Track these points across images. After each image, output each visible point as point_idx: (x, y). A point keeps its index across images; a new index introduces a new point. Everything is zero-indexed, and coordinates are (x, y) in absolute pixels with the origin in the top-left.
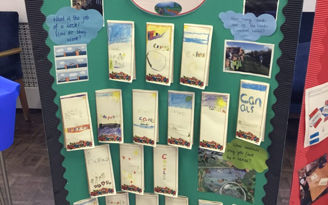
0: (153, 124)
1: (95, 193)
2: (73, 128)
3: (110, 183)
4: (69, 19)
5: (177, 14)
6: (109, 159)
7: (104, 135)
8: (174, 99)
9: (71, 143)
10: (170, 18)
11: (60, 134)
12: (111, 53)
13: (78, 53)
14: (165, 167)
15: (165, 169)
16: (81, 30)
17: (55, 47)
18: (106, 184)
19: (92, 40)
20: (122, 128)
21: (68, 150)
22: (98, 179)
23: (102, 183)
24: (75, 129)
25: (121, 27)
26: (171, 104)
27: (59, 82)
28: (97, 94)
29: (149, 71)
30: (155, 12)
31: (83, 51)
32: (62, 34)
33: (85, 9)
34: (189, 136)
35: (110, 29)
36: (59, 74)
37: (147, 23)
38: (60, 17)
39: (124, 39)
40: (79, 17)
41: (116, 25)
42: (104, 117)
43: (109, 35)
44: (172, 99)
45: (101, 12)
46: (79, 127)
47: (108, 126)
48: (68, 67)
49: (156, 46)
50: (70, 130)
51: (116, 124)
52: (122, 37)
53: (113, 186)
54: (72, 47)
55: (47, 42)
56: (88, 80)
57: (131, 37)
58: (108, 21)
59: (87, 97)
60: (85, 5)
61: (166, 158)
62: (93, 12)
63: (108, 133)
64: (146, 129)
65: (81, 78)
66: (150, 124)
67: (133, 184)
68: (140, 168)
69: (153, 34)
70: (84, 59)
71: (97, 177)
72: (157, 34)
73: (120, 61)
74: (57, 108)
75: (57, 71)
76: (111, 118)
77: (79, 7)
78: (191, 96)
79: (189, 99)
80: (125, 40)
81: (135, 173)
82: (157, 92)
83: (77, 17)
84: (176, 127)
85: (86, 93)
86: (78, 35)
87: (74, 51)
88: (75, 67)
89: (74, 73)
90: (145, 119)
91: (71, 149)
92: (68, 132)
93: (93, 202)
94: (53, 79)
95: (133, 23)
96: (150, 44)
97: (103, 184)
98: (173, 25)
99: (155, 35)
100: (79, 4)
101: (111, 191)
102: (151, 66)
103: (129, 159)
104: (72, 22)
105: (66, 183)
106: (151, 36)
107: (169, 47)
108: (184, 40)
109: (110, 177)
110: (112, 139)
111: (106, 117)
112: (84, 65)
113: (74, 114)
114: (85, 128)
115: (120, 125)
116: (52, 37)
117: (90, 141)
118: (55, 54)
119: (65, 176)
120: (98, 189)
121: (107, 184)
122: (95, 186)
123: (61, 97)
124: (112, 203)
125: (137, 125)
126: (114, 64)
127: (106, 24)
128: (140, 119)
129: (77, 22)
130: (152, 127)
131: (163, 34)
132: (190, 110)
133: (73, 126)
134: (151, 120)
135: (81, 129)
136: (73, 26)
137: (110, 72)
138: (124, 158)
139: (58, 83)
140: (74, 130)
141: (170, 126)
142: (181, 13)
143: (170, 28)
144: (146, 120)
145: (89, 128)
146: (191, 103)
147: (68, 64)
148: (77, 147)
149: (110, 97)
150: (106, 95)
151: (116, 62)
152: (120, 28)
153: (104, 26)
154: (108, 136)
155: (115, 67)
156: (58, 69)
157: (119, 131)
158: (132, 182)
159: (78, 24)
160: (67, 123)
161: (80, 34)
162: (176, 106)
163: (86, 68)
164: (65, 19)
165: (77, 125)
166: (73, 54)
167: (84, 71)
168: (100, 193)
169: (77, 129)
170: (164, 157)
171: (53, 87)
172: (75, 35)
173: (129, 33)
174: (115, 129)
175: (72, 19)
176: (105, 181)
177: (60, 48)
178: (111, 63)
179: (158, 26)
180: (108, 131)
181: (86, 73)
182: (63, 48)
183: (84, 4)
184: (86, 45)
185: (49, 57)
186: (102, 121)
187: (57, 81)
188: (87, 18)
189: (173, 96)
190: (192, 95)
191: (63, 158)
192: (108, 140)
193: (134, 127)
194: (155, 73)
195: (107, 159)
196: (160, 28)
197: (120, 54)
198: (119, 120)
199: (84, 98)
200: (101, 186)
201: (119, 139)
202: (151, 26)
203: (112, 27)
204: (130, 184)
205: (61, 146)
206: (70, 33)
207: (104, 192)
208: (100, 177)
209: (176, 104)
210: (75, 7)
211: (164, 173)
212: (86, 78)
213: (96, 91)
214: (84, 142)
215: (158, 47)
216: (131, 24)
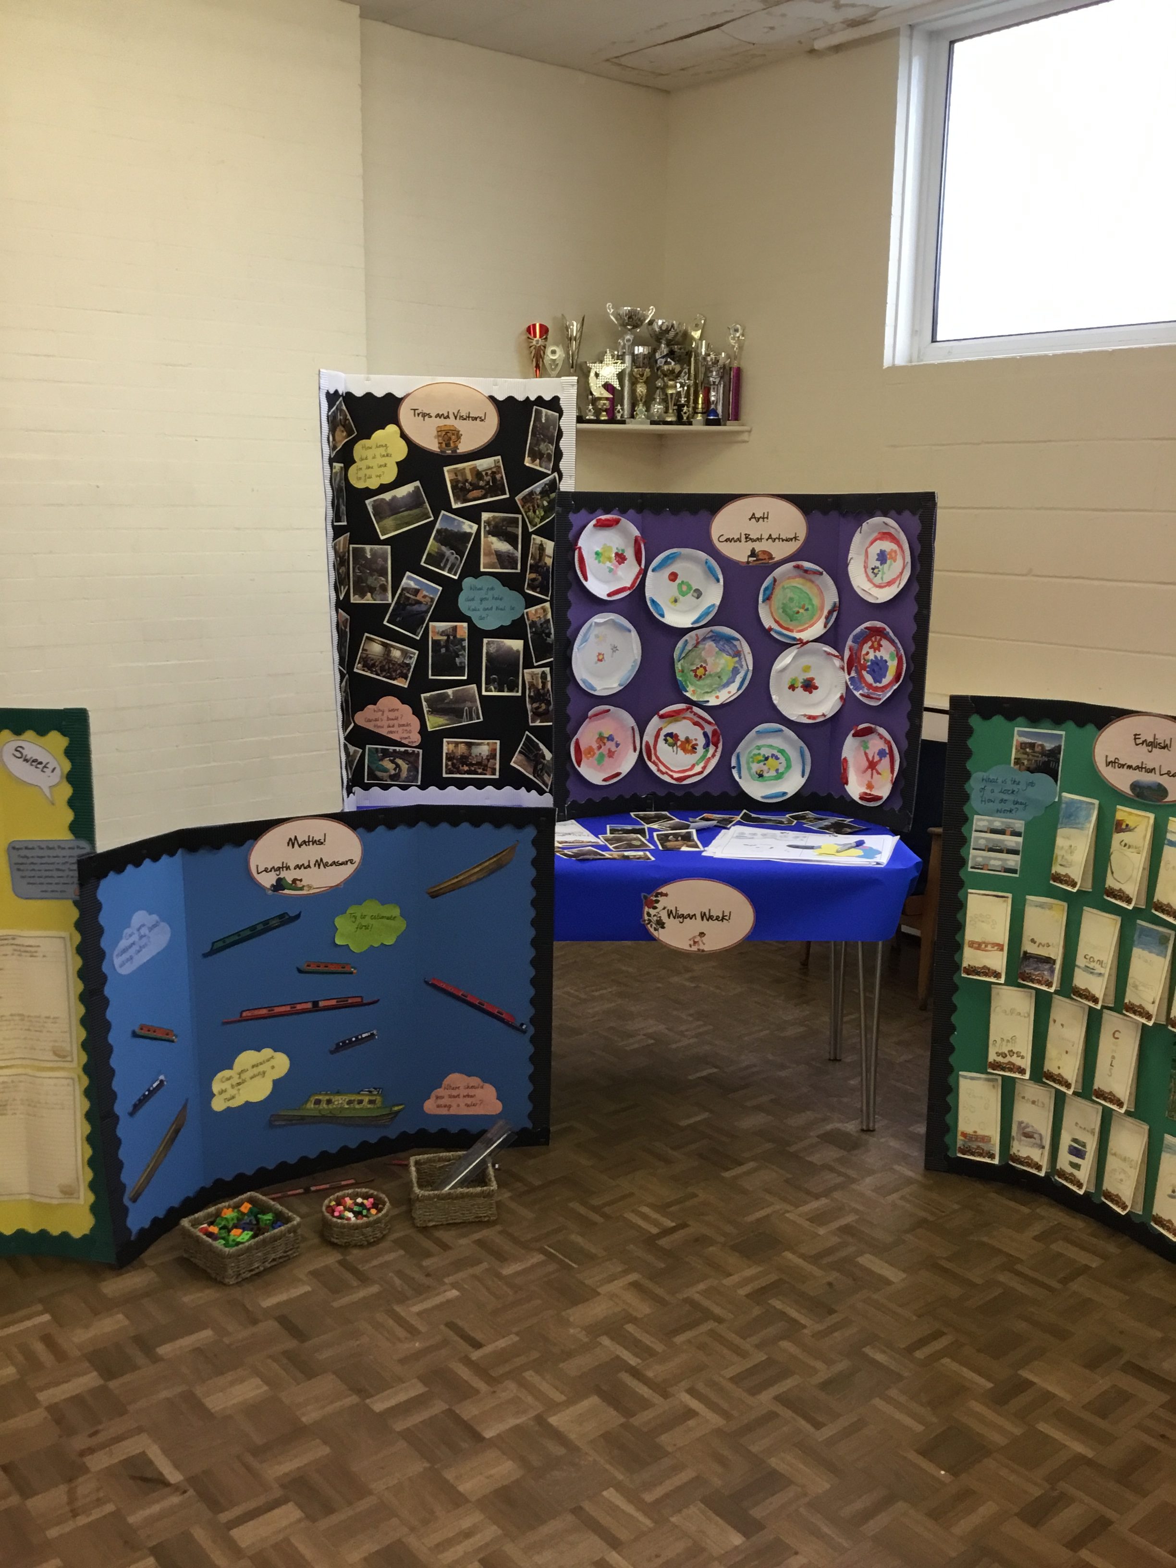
0: (1102, 971)
1: (997, 1066)
2: (977, 943)
3: (1023, 1057)
4: (1004, 782)
5: (1160, 801)
6: (1029, 1015)
7: (1027, 971)
8: (1142, 936)
9: (969, 965)
10: (1151, 805)
11: (958, 947)
12: (1060, 842)
13: (1008, 831)
14: (1114, 1054)
15: (1113, 1057)
16: (1020, 801)
17: (976, 817)
18: (1015, 1055)
19: (1034, 818)
20: (1058, 966)
21: (964, 975)
22: (1005, 1043)
23: (1009, 1051)
24: (980, 944)
25: (1079, 805)
26: (1136, 943)
27: (972, 868)
28: (1027, 902)
29: (1110, 882)
30: (1130, 793)
31: (1017, 830)
32: (990, 801)
33: (1032, 772)
34: (1153, 1003)
35: (1063, 806)
36: (975, 857)
37: (1118, 807)
38: (991, 777)
39: (1079, 823)
40: (1019, 782)
41: (1073, 801)
42: (1033, 941)
43: (1061, 814)
44: (1140, 936)
45: (1056, 781)
46: (986, 945)
47: (1037, 958)
48: (991, 850)
49: (1123, 844)
50: (972, 944)
51: (1050, 958)
52: (1077, 821)
53: (1026, 1063)
54: (1002, 822)
55: (966, 809)
56: (1017, 876)
57: (1090, 822)
58: (1064, 794)
59: (1010, 901)
60: (1033, 766)
61: (1117, 1038)
62: (1043, 779)
63: (1035, 969)
64: (1091, 976)
65: (1007, 870)
66: (1099, 969)
67: (1061, 1071)
68: (1076, 1046)
69: (1121, 825)
70: (1017, 843)
71: (1002, 1039)
72: (1127, 825)
73: (1068, 857)
74: (961, 906)
75: (972, 852)
76: (1043, 946)
77: (1023, 767)
78: (1168, 936)
79: (1164, 940)
80: (1080, 826)
81: (1067, 1052)
82: (1119, 919)
83: (1017, 780)
84: (1138, 983)
85: (1010, 895)
86: (1013, 807)
87: (1003, 827)
88: (1001, 851)
89: (997, 860)
90: (1092, 960)
91: (968, 975)
92: (969, 946)
93: (992, 1083)
94: (963, 862)
95: (1096, 802)
96: (1117, 838)
97: (1011, 1054)
98: (1152, 816)
99: (1124, 826)
100: (1023, 763)
101: (1022, 1071)
102: (1112, 873)
103: (1062, 1025)
104: (1009, 786)
105: (953, 1033)
106: (1120, 827)
107: (1141, 849)
108: (1166, 842)
109: (1025, 1047)
110: (1039, 982)
111: (1035, 943)
112: (1014, 852)
113: (983, 922)
114: (996, 948)
115: (1054, 962)
116: (975, 801)
117: (999, 970)
118: (974, 827)
119: (954, 1019)
120: (1000, 1059)
121: (1018, 1056)
122: (998, 1054)
123: (970, 891)
124: (1023, 1098)
125: (1079, 967)
126: (1059, 858)
127: (1060, 797)
128: (1085, 957)
129: (1015, 787)
130: (1100, 974)
131: (1134, 828)
132: (1163, 959)
133: (978, 939)
134: (1101, 962)
135: (989, 948)
136: (1010, 792)
137: (1053, 871)
138: (1055, 1021)
139: (970, 870)
140: (978, 946)
141: (1130, 981)
142: (1166, 800)
143: (1146, 820)
144: (1094, 961)
145: (1002, 950)
146: (1167, 948)
147: (990, 846)
148: (978, 974)
149: (1048, 912)
150: (1041, 906)
151: (1063, 856)
152: (1078, 808)
153: (1056, 800)
154: (1034, 975)
155: (1061, 865)
156: (974, 849)
157: (1052, 971)
158: (1059, 1068)
159: (1017, 790)
160: (971, 933)
161: (1017, 806)
162: (1143, 949)
163: (1018, 858)
164: (1000, 781)
165: (984, 940)
166: (1002, 832)
167: (1013, 861)
168: (1003, 1069)
169: (983, 946)
170: (1116, 1036)
171: (962, 874)
172: (1007, 806)
173: (1088, 816)
174: (1047, 966)
175: (1009, 782)
176: (1015, 1050)
177: (984, 820)
178: (1057, 857)
179: (1130, 813)
180: (1035, 966)
181: (1016, 864)
182: (988, 820)
183: (1031, 764)
184: (1023, 822)
185: (964, 830)
186: (1028, 947)
187: (970, 864)
188: (1032, 784)
189: (1143, 930)
190: (1170, 934)
191: (955, 988)
192: (1032, 981)
193: (1076, 969)
194: (1116, 886)
195: (1026, 1015)
196: (1132, 818)
197: (1071, 846)
198: (1056, 953)
199: (1004, 901)
200: (1006, 1056)
201: (1050, 985)
202: (1123, 813)
203: (1066, 803)
204: (1055, 1071)
205: (957, 967)
206: (1002, 801)
207: (1011, 1070)
208: (1008, 1041)
209: (1145, 946)
210: (1017, 767)
211: (1111, 1065)
212: (1014, 871)
213: (1028, 897)
214: (989, 969)
215: (1125, 845)
216: (1093, 804)
